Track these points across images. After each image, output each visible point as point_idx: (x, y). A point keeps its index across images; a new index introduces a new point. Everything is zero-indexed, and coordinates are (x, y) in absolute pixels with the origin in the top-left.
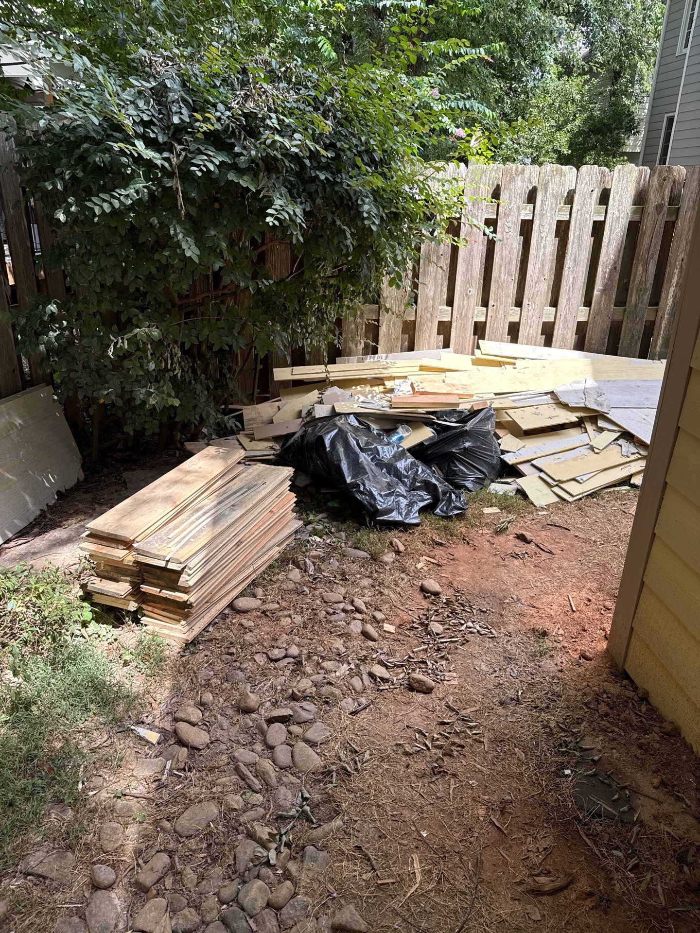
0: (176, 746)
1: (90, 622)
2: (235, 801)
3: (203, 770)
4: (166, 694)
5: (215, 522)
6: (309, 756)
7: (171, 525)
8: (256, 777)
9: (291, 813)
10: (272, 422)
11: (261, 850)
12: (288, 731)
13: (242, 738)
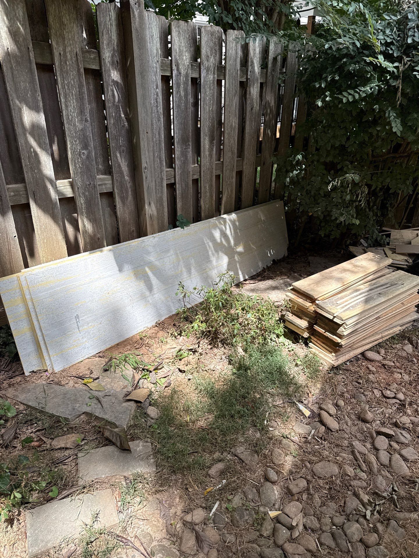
0: (319, 424)
1: (281, 336)
2: (350, 471)
3: (332, 444)
4: (317, 391)
5: (367, 301)
6: (401, 466)
7: (340, 296)
8: (364, 462)
9: (384, 495)
10: (410, 243)
11: (362, 507)
12: (389, 444)
13: (358, 435)
